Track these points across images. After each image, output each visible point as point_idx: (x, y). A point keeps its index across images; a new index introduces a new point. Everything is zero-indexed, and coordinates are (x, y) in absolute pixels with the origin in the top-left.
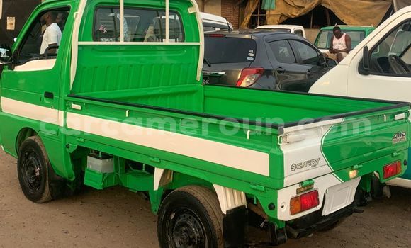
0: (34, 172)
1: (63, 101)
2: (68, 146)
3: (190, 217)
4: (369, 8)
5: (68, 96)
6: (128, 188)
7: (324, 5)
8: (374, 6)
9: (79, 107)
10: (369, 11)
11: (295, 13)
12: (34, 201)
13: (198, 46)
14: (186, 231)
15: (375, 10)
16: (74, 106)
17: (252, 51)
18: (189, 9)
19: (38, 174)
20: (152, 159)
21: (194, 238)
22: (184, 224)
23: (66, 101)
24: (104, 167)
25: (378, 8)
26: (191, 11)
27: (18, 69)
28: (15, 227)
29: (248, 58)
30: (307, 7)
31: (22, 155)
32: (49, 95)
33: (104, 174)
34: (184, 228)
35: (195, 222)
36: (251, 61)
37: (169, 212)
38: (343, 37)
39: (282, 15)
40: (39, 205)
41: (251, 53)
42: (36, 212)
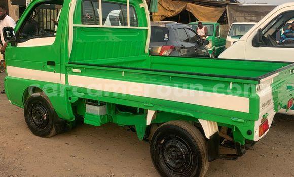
0: (42, 117)
1: (64, 67)
2: (70, 98)
3: (177, 142)
4: (213, 12)
5: (68, 63)
6: (117, 124)
7: (187, 10)
8: (215, 11)
9: (79, 71)
10: (212, 13)
11: (170, 14)
12: (42, 137)
13: (147, 30)
14: (174, 151)
15: (216, 13)
16: (74, 70)
17: (166, 35)
18: (140, 4)
19: (45, 118)
20: (147, 105)
21: (182, 155)
22: (172, 147)
23: (66, 67)
24: (100, 111)
25: (218, 12)
26: (141, 5)
27: (20, 45)
28: (35, 156)
29: (165, 39)
30: (177, 10)
31: (28, 106)
32: (51, 63)
33: (101, 116)
34: (173, 149)
35: (182, 145)
36: (167, 41)
37: (159, 139)
38: (203, 28)
39: (162, 15)
40: (46, 139)
41: (166, 36)
42: (46, 143)
